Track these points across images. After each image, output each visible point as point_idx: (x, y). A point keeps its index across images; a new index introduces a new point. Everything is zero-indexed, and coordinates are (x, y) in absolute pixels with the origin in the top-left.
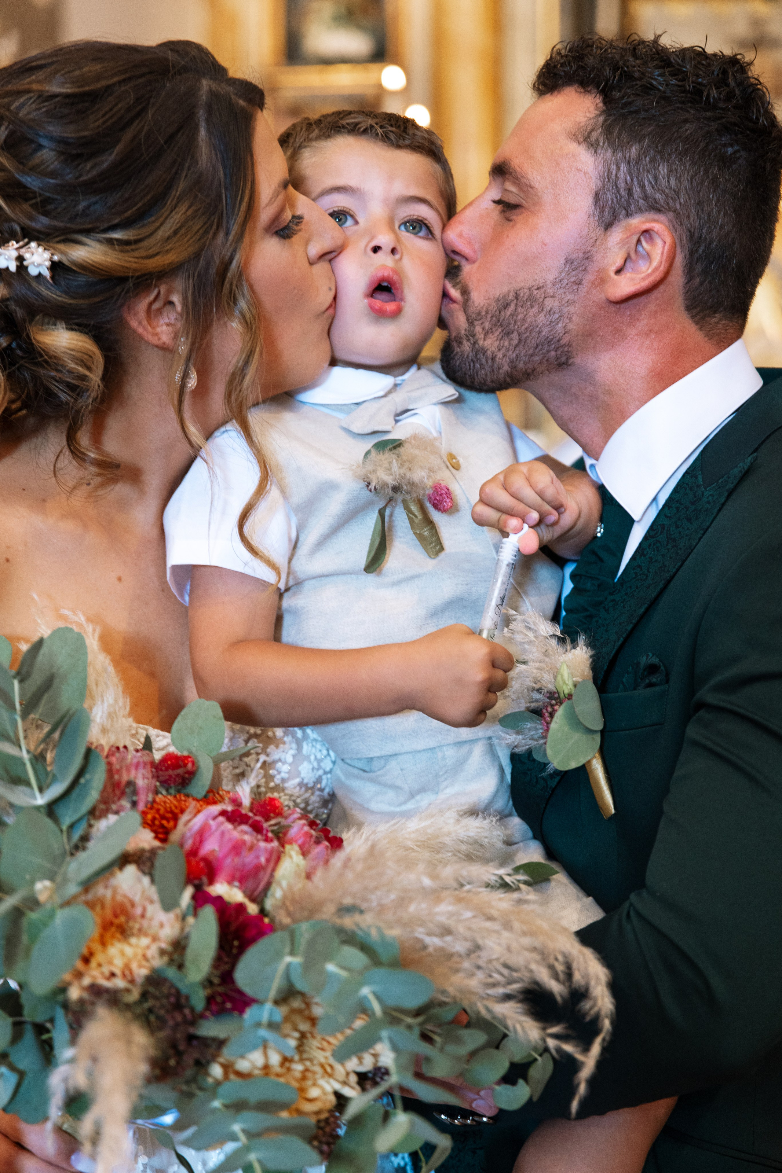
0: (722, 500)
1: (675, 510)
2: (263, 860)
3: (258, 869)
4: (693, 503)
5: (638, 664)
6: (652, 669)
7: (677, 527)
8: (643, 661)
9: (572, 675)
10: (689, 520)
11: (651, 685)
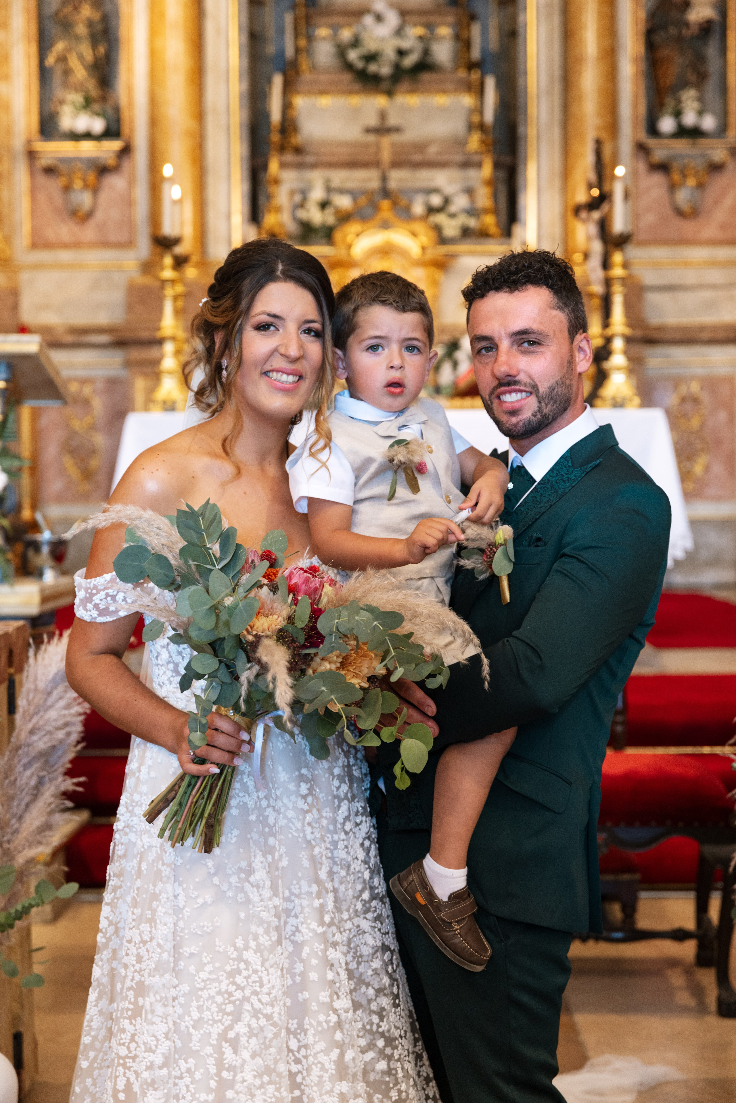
0: (583, 475)
1: (555, 475)
2: (318, 585)
3: (316, 589)
4: (566, 474)
5: (532, 537)
6: (539, 539)
7: (557, 483)
8: (535, 535)
9: (504, 535)
10: (564, 482)
11: (537, 546)
